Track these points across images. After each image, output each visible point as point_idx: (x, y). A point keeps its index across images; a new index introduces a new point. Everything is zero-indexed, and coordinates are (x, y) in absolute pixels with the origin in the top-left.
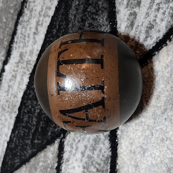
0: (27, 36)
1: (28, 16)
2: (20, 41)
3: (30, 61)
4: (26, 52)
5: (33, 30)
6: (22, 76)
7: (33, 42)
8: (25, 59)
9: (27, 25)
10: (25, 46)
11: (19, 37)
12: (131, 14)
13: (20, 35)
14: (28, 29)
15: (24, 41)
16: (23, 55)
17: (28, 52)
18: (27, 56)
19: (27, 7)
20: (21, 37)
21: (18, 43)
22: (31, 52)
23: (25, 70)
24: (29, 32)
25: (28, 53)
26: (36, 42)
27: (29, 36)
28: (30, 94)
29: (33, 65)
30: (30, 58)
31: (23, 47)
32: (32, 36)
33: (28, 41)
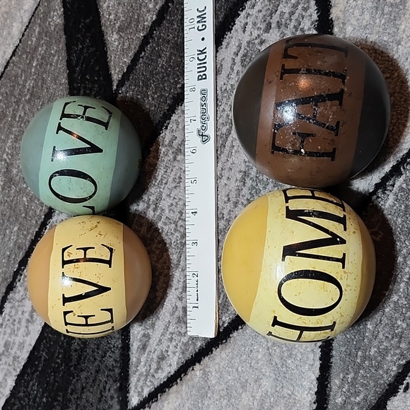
0: (17, 321)
1: (21, 294)
2: (7, 325)
3: (18, 357)
4: (14, 343)
5: (27, 315)
6: (6, 375)
7: (25, 331)
8: (13, 352)
9: (19, 306)
10: (13, 333)
11: (6, 319)
12: (144, 335)
13: (7, 317)
14: (20, 313)
15: (12, 326)
16: (9, 344)
17: (17, 343)
18: (15, 349)
19: (21, 281)
20: (9, 320)
21: (4, 327)
22: (22, 345)
23: (11, 369)
24: (21, 317)
25: (17, 346)
26: (30, 334)
27: (19, 322)
28: (14, 404)
29: (23, 364)
30: (18, 353)
31: (10, 335)
32: (24, 323)
33: (19, 329)
